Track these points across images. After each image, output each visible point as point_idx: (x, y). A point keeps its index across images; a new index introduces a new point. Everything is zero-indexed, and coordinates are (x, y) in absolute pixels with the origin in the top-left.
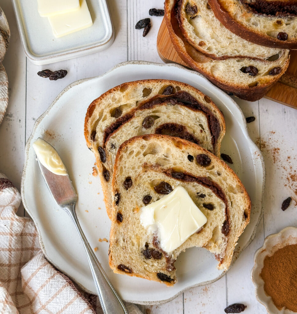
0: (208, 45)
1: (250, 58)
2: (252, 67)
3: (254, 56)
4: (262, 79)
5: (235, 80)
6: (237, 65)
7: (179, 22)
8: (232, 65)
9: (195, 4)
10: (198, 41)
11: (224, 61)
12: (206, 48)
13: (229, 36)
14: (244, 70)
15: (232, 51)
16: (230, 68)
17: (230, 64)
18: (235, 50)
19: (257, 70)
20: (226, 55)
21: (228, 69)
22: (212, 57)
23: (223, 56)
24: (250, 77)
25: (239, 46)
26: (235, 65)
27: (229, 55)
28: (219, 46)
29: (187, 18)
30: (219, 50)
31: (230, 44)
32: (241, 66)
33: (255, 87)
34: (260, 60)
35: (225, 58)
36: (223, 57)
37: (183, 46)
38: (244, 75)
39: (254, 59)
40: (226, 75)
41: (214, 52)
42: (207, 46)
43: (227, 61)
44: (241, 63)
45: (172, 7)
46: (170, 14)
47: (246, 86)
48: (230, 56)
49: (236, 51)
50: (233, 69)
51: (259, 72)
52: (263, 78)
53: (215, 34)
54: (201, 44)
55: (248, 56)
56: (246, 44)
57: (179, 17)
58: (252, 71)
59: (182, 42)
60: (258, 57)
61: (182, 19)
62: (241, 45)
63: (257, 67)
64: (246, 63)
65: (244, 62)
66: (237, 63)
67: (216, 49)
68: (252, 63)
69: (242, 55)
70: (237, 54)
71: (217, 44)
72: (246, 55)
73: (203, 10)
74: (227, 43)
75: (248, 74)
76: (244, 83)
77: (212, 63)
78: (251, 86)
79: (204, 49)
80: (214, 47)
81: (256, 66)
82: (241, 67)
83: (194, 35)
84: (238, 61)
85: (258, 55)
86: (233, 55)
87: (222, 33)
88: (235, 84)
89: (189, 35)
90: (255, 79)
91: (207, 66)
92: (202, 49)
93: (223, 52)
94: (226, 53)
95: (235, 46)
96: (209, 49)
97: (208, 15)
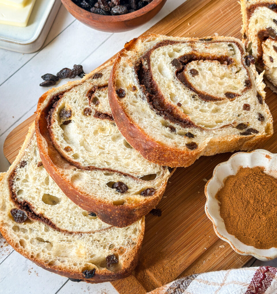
1: (121, 173)
2: (121, 184)
3: (127, 171)
4: (130, 198)
5: (98, 194)
6: (104, 179)
7: (48, 124)
8: (98, 177)
9: (70, 108)
10: (65, 145)
11: (90, 171)
12: (72, 155)
13: (101, 146)
14: (111, 185)
15: (101, 162)
16: (94, 180)
17: (95, 175)
18: (105, 162)
19: (127, 188)
20: (93, 165)
21: (92, 181)
22: (77, 166)
23: (89, 166)
24: (117, 194)
25: (111, 159)
26: (101, 178)
27: (97, 166)
28: (86, 155)
29: (59, 121)
30: (86, 159)
31: (100, 155)
32: (109, 180)
33: (121, 206)
34: (132, 177)
35: (90, 168)
36: (89, 167)
37: (46, 147)
38: (109, 191)
39: (126, 175)
40: (88, 187)
41: (80, 160)
42: (74, 152)
43: (93, 172)
44: (109, 177)
45: (44, 107)
46: (40, 113)
47: (110, 202)
48: (98, 167)
49: (105, 163)
50: (97, 182)
51: (129, 190)
52: (132, 197)
53: (86, 141)
54: (67, 149)
55: (119, 170)
56: (119, 157)
57: (50, 118)
58: (122, 188)
59: (46, 143)
60: (131, 174)
61: (52, 120)
62: (113, 158)
63: (128, 185)
64: (115, 178)
65: (113, 176)
66: (104, 176)
67: (83, 158)
68: (123, 179)
69: (112, 168)
70: (107, 167)
71: (85, 152)
72: (116, 169)
73: (77, 115)
74: (97, 153)
75: (115, 189)
76: (108, 199)
77: (75, 172)
78: (116, 204)
79: (69, 155)
80: (81, 155)
81: (127, 183)
82: (108, 182)
83: (62, 139)
84: (107, 174)
85: (131, 171)
86: (102, 167)
87: (95, 141)
88: (97, 198)
89: (56, 137)
90: (122, 196)
91: (69, 173)
92: (66, 154)
93: (91, 162)
95: (106, 158)
96: (76, 156)
97: (82, 121)
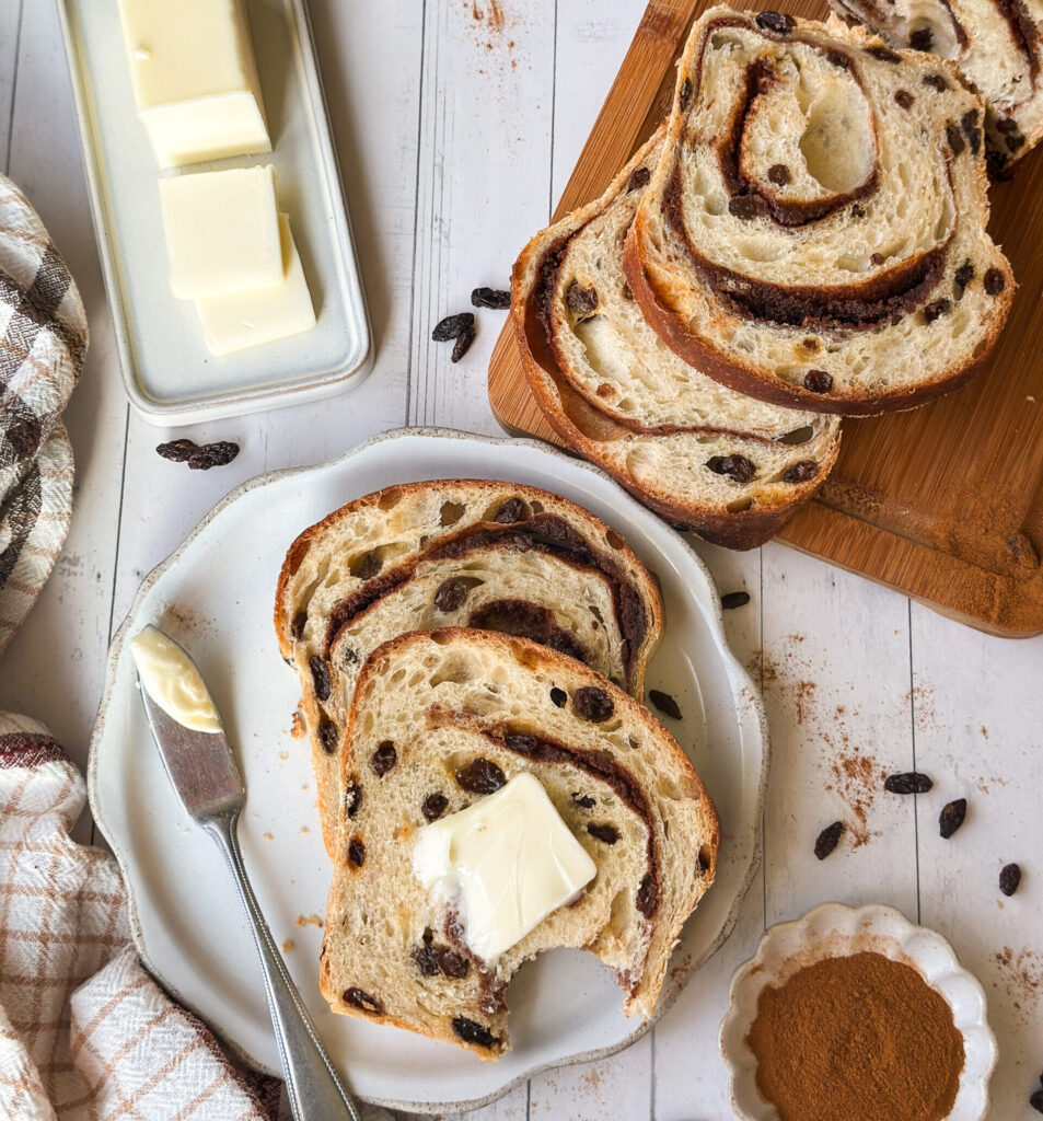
0: (622, 394)
1: (734, 434)
2: (737, 458)
3: (746, 429)
4: (763, 492)
5: (691, 491)
6: (697, 452)
7: (548, 331)
8: (686, 450)
9: (591, 284)
10: (595, 383)
11: (664, 438)
12: (618, 403)
13: (680, 374)
14: (716, 465)
15: (685, 412)
16: (677, 458)
17: (678, 446)
18: (695, 410)
19: (753, 467)
20: (669, 422)
21: (673, 462)
22: (633, 428)
23: (660, 424)
24: (734, 485)
25: (708, 401)
26: (692, 451)
27: (678, 423)
28: (650, 399)
29: (570, 319)
30: (651, 408)
31: (680, 395)
32: (710, 453)
33: (744, 512)
34: (761, 440)
35: (666, 430)
36: (660, 428)
37: (554, 394)
38: (715, 480)
39: (745, 437)
40: (668, 478)
41: (638, 414)
42: (620, 399)
43: (672, 439)
44: (708, 446)
45: (529, 289)
46: (522, 308)
47: (719, 508)
48: (681, 425)
49: (696, 415)
50: (686, 461)
51: (758, 473)
52: (767, 489)
53: (643, 366)
54: (604, 391)
55: (729, 427)
56: (724, 396)
57: (548, 317)
58: (739, 469)
59: (553, 384)
60: (757, 433)
61: (554, 322)
62: (711, 398)
63: (753, 460)
64: (723, 447)
65: (718, 443)
66: (698, 446)
67: (644, 406)
68: (740, 447)
69: (713, 425)
70: (701, 422)
71: (645, 391)
72: (722, 425)
73: (612, 301)
74: (674, 391)
75: (727, 475)
76: (716, 499)
77: (630, 444)
78: (733, 509)
79: (610, 404)
80: (637, 400)
81: (750, 456)
82: (710, 457)
83: (587, 367)
84: (702, 441)
85: (755, 426)
86: (689, 425)
87: (662, 364)
88: (691, 501)
89: (571, 365)
90: (744, 490)
91: (618, 449)
92: (604, 403)
93: (663, 414)
94: (670, 418)
95: (695, 401)
96: (625, 405)
97: (624, 316)
